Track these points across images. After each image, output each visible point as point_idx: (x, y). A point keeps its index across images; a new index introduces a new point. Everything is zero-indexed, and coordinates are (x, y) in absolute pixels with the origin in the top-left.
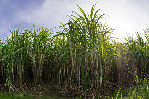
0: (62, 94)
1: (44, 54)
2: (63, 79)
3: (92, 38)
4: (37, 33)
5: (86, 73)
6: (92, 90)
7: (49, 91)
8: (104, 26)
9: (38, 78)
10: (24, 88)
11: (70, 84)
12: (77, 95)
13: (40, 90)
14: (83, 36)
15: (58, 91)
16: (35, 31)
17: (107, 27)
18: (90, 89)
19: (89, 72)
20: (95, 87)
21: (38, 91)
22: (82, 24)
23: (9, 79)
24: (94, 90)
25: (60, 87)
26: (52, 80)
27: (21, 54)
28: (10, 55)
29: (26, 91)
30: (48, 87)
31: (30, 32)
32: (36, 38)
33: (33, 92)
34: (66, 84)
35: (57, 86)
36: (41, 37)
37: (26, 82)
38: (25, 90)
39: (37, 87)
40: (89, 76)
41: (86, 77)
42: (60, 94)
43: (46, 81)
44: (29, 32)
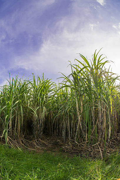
0: (65, 150)
1: (45, 106)
2: (67, 133)
3: (98, 89)
4: (38, 84)
5: (93, 127)
6: (99, 145)
7: (50, 146)
8: (108, 72)
9: (39, 132)
10: (22, 141)
11: (75, 140)
12: (82, 151)
13: (40, 144)
14: (88, 86)
15: (61, 145)
16: (35, 81)
17: (111, 73)
18: (97, 144)
19: (96, 127)
20: (102, 141)
21: (38, 145)
22: (85, 73)
23: (6, 131)
24: (101, 144)
25: (63, 142)
26: (54, 133)
27: (21, 107)
28: (9, 107)
29: (24, 144)
30: (50, 141)
31: (30, 83)
32: (36, 89)
33: (32, 146)
34: (70, 138)
35: (59, 141)
36: (42, 88)
37: (25, 134)
38: (23, 142)
39: (37, 141)
40: (96, 130)
41: (93, 131)
42: (63, 149)
43: (46, 135)
44: (28, 82)
